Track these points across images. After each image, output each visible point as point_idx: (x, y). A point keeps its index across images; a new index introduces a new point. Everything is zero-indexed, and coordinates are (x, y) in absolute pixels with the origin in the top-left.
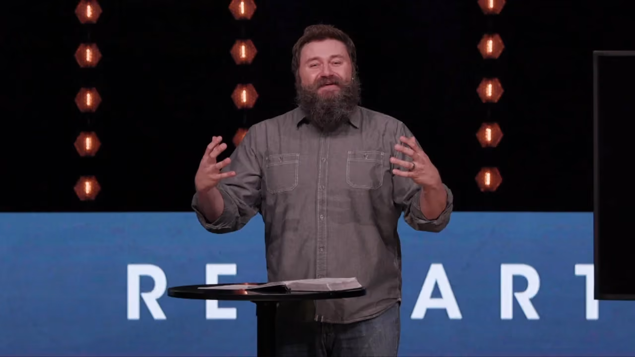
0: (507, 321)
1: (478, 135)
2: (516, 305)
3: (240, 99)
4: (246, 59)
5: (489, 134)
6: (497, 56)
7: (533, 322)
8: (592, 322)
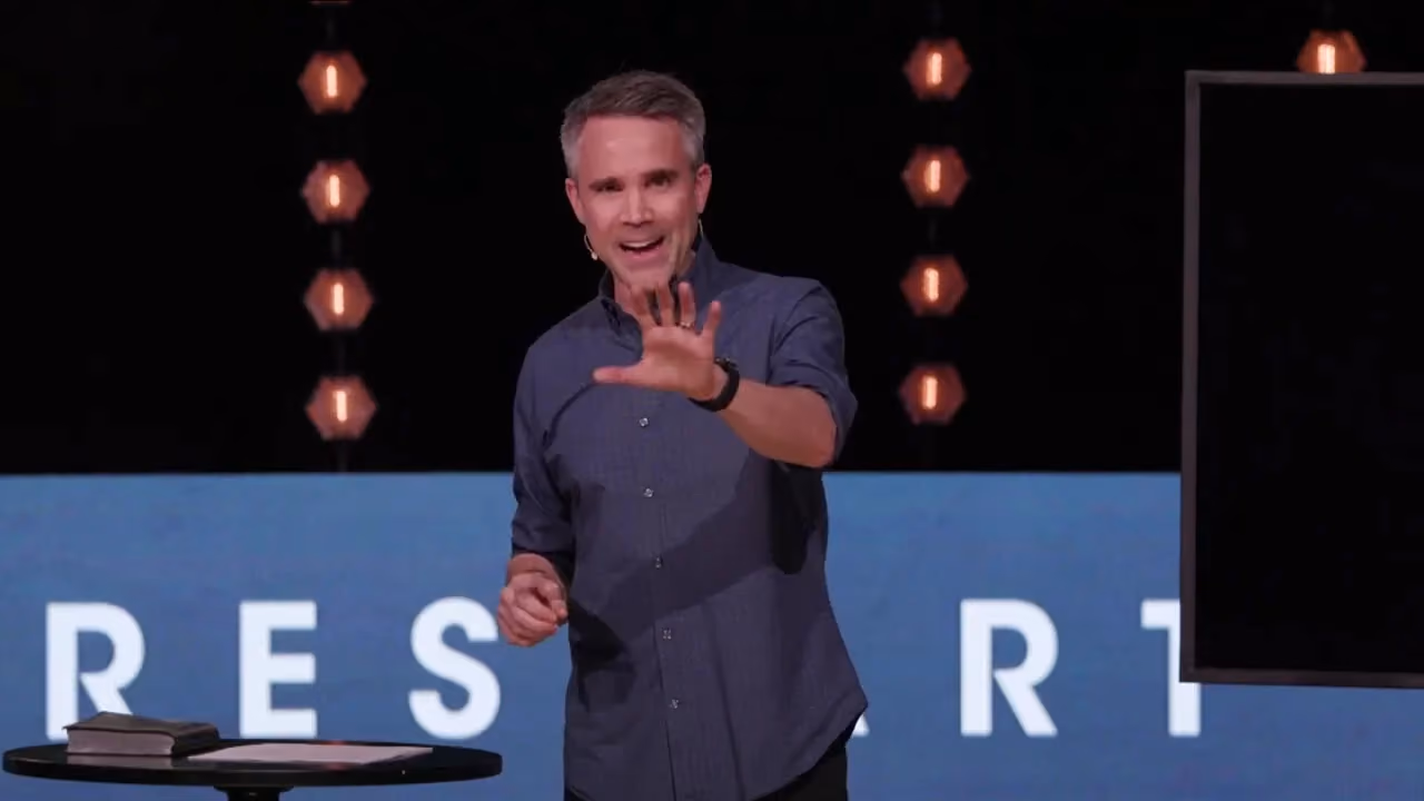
0: (976, 741)
1: (907, 286)
2: (1000, 705)
3: (323, 197)
4: (338, 98)
5: (932, 283)
6: (951, 92)
7: (1040, 741)
8: (1185, 741)
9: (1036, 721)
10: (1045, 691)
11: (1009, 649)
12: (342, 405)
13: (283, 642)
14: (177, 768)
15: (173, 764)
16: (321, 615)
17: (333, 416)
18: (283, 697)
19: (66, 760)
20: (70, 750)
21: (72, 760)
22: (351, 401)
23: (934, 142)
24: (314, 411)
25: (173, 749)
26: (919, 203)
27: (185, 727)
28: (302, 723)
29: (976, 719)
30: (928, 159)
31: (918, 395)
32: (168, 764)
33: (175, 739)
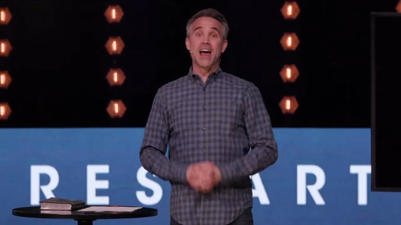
9: (319, 200)
10: (322, 192)
11: (311, 179)
12: (116, 108)
13: (100, 177)
14: (73, 214)
15: (71, 213)
16: (110, 169)
17: (114, 111)
18: (100, 192)
19: (40, 212)
20: (42, 208)
21: (42, 212)
22: (119, 107)
23: (289, 31)
24: (109, 110)
25: (71, 208)
26: (285, 49)
27: (74, 202)
28: (105, 200)
29: (301, 200)
30: (288, 36)
31: (285, 105)
32: (70, 213)
33: (72, 205)
